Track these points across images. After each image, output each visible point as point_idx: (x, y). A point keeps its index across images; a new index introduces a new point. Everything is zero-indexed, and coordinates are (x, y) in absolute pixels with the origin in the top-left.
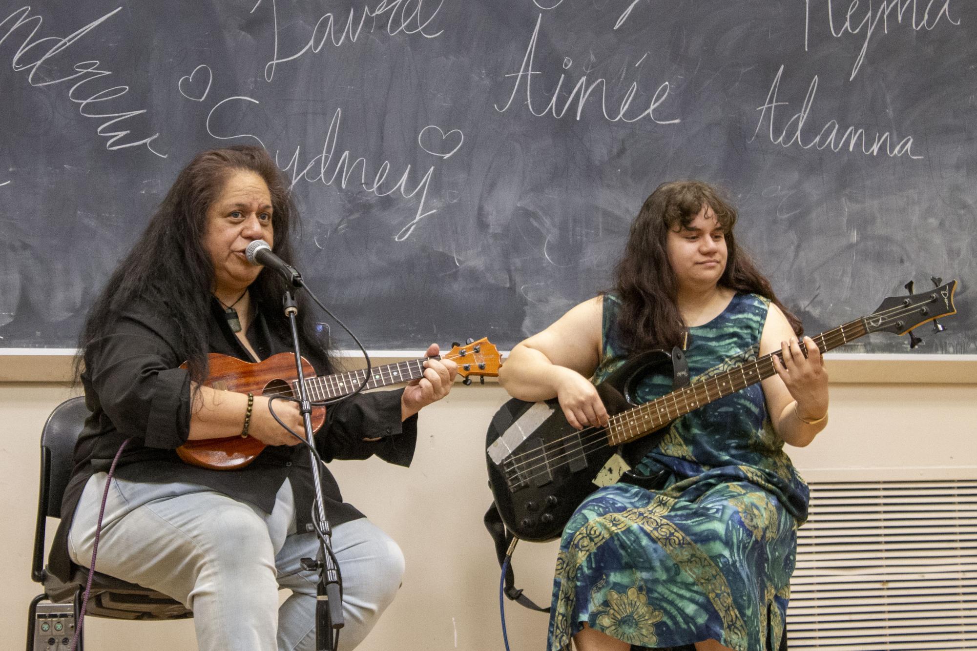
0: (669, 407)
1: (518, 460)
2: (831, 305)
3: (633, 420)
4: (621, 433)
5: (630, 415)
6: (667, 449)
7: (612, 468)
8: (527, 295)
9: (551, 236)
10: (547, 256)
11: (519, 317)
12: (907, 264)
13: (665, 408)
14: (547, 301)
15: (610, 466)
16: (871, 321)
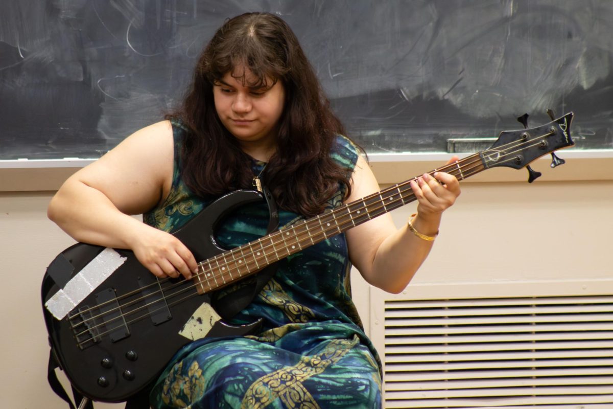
0: (266, 250)
1: (87, 315)
2: (477, 91)
3: (225, 266)
4: (211, 281)
5: (221, 260)
6: (267, 296)
7: (202, 318)
8: (104, 90)
9: (135, 20)
10: (129, 43)
11: (93, 115)
12: (575, 39)
13: (261, 252)
14: (128, 96)
15: (199, 316)
16: (488, 156)
